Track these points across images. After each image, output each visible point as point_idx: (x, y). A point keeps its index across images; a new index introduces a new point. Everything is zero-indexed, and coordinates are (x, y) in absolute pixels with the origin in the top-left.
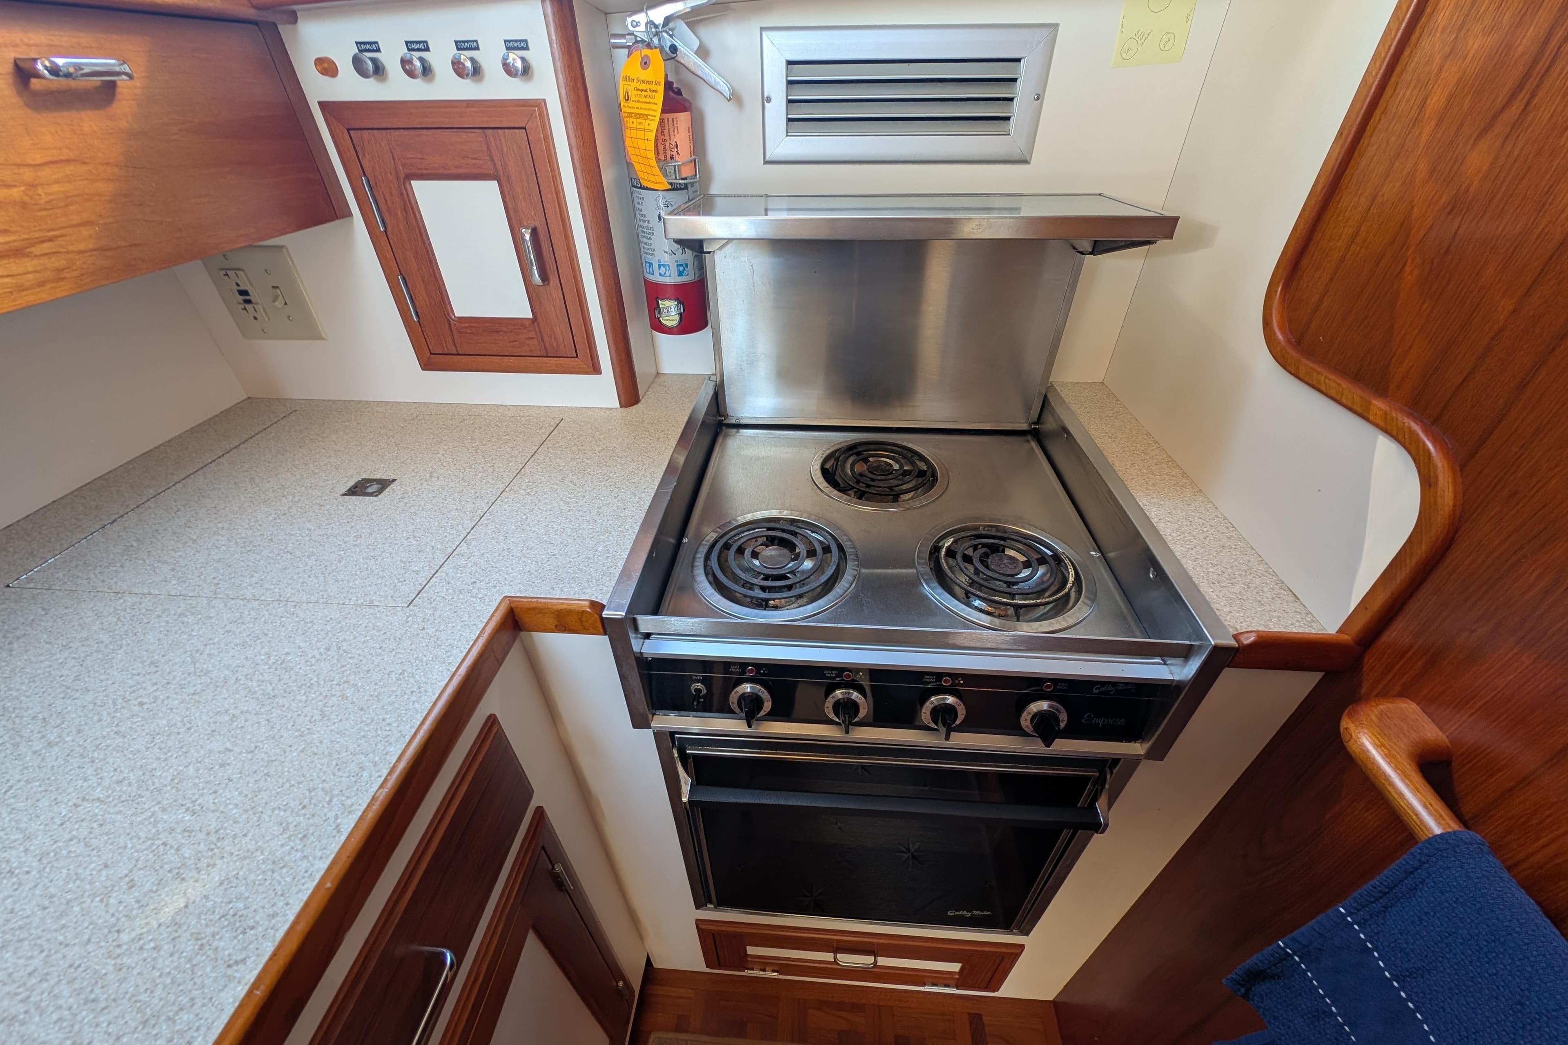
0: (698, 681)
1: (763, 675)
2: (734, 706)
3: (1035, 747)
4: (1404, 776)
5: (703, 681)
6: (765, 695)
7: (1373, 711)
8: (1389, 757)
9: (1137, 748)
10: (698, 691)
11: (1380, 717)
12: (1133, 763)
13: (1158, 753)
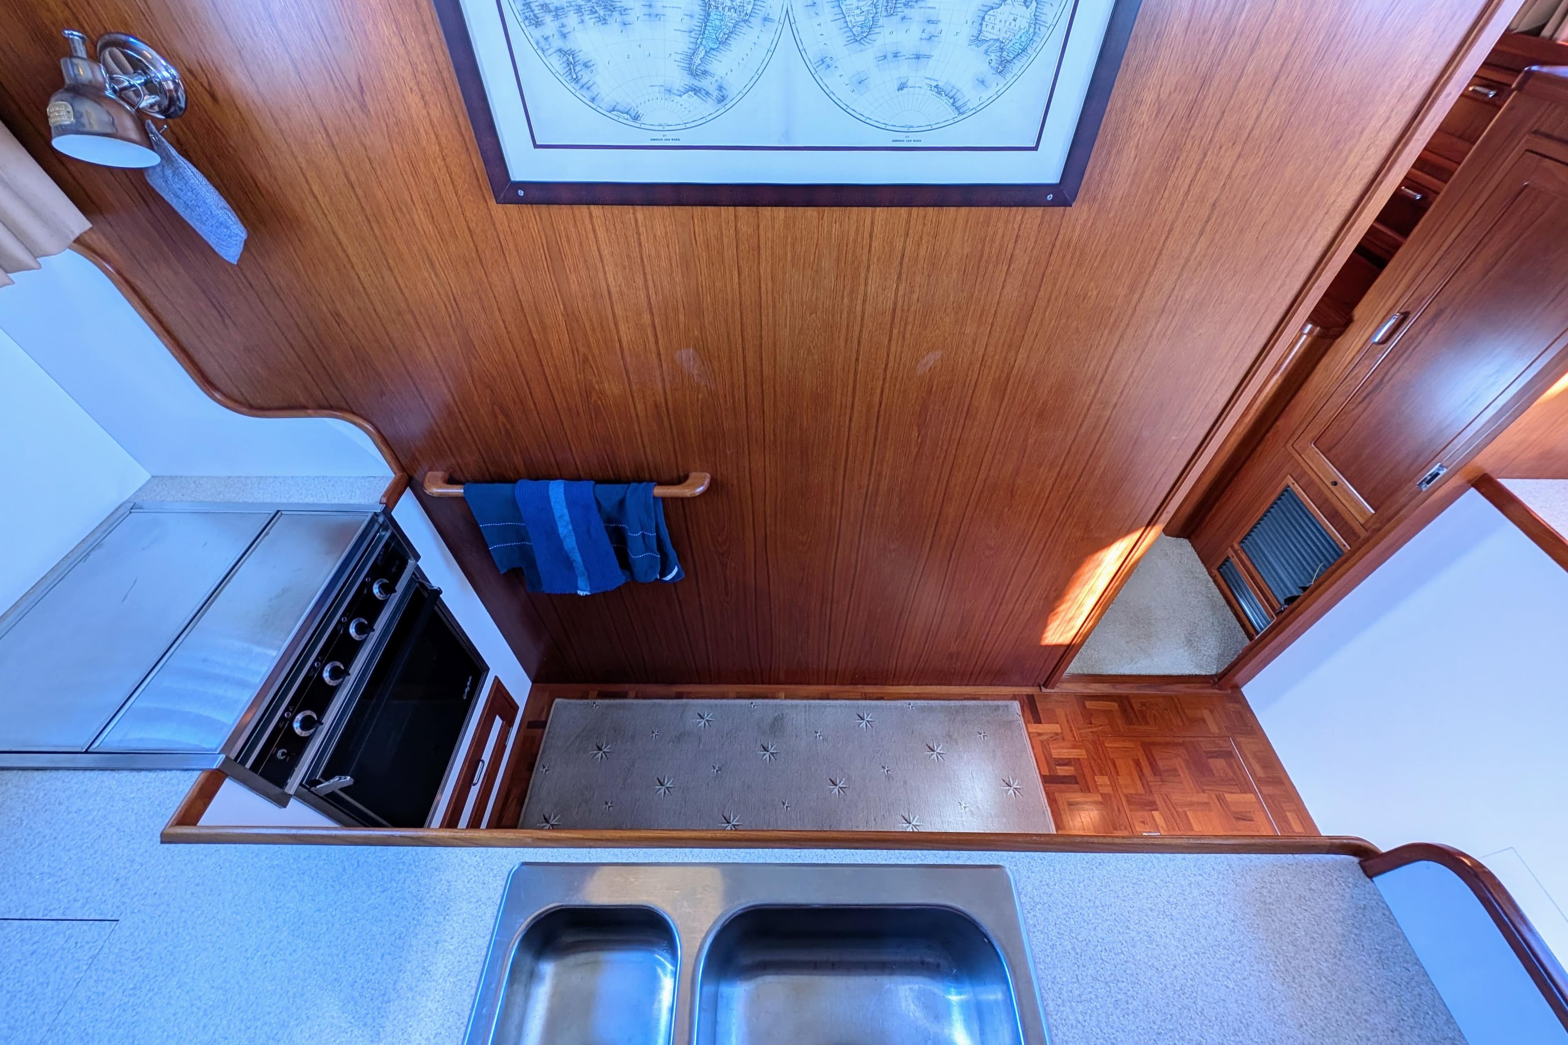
0: (276, 752)
1: (293, 709)
2: (304, 734)
3: (395, 598)
4: (448, 488)
5: (279, 748)
6: (308, 713)
7: (427, 484)
8: (441, 488)
9: (411, 562)
10: (283, 754)
11: (429, 482)
12: (418, 568)
13: (417, 557)
